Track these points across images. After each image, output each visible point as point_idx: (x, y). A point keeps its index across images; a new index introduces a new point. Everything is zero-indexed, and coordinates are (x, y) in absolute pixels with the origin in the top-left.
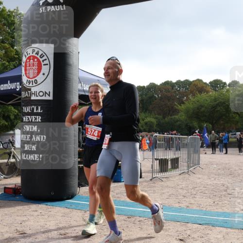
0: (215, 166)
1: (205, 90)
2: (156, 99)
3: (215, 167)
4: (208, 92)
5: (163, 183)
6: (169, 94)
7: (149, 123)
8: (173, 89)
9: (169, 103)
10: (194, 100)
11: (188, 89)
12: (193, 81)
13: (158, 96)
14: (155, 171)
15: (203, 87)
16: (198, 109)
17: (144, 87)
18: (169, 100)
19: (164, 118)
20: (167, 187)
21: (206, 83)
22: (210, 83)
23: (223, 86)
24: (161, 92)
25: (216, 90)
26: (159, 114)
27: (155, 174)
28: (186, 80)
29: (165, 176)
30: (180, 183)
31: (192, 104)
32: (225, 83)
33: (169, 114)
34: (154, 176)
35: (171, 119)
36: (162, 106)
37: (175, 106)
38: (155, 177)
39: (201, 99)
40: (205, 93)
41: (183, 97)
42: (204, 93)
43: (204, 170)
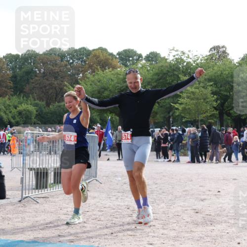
0: (120, 179)
1: (111, 64)
2: (36, 76)
3: (119, 181)
4: (114, 68)
5: (38, 206)
6: (57, 69)
7: (24, 112)
8: (62, 60)
9: (56, 83)
10: (93, 79)
11: (85, 62)
12: (94, 50)
13: (40, 71)
14: (27, 187)
15: (107, 59)
16: (99, 92)
17: (18, 56)
18: (56, 78)
19: (48, 105)
20: (44, 211)
21: (111, 54)
22: (119, 54)
23: (138, 60)
24: (44, 64)
25: (126, 66)
26: (40, 99)
27: (27, 192)
28: (84, 48)
29: (43, 195)
30: (65, 205)
31: (91, 85)
32: (140, 56)
33: (56, 99)
34: (24, 196)
35: (59, 106)
36: (45, 87)
37: (65, 88)
38: (27, 197)
39: (104, 77)
40: (111, 69)
41: (78, 74)
42: (109, 68)
43: (103, 185)
